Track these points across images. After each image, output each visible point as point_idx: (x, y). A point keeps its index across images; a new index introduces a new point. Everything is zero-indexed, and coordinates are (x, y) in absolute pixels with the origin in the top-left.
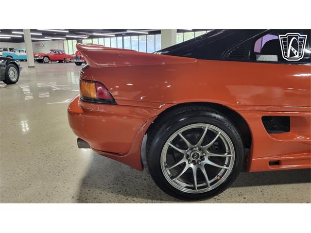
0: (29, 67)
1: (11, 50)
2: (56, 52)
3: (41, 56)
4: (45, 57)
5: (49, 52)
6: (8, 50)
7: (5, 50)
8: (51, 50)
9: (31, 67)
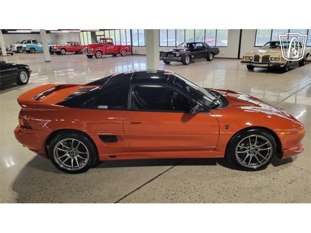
0: (46, 61)
1: (34, 41)
2: (72, 44)
3: (59, 49)
4: (62, 49)
5: (66, 44)
6: (32, 42)
7: (29, 42)
8: (68, 43)
9: (47, 61)
